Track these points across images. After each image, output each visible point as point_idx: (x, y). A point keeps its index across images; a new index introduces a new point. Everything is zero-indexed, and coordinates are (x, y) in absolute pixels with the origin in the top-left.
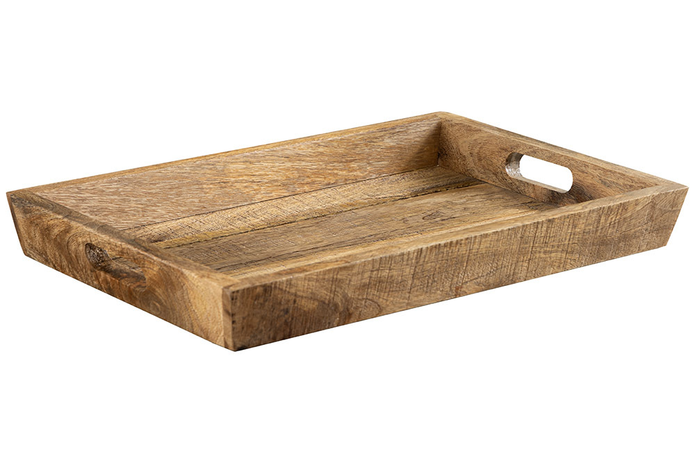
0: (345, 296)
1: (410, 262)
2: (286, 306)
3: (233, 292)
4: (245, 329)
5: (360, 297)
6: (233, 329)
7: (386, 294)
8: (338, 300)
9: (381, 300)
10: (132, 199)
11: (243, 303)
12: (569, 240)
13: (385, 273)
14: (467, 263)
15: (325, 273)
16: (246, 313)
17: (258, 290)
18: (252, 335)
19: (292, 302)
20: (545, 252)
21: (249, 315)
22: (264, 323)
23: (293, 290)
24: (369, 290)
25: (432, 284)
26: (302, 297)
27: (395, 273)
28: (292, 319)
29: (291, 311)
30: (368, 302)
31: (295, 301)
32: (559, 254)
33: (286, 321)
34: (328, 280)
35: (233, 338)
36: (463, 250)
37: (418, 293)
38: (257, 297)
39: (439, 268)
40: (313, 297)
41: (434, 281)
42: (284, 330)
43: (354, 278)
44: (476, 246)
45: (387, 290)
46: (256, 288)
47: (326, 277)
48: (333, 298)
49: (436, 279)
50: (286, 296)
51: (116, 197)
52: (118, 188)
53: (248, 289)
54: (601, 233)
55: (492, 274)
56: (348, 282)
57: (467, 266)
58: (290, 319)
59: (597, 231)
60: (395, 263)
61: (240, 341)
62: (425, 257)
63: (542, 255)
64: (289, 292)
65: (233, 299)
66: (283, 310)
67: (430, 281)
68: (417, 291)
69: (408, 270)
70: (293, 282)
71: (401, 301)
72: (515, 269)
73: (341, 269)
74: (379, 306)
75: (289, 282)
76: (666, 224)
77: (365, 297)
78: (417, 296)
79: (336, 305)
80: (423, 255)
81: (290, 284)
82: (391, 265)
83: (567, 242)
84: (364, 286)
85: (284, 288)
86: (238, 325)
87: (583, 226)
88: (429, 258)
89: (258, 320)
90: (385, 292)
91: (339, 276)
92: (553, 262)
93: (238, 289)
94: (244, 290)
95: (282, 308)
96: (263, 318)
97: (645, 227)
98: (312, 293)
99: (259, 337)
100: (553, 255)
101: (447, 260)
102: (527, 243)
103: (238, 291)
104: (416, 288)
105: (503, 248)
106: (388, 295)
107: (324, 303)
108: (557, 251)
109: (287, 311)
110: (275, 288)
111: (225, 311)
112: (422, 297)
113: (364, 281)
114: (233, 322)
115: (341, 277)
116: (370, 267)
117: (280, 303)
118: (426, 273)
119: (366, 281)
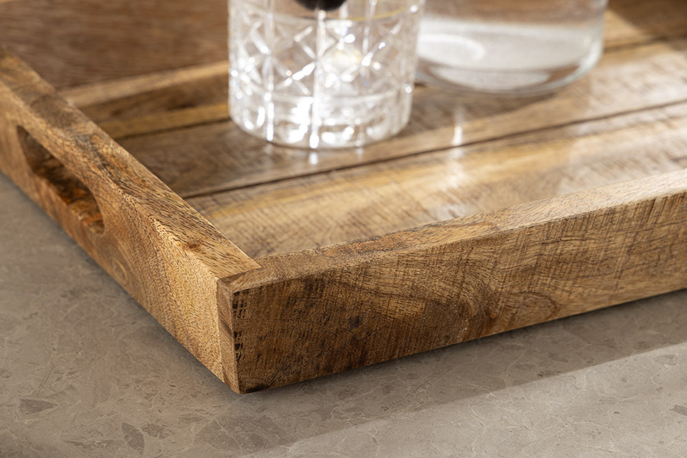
0: (483, 290)
1: (625, 225)
2: (355, 314)
3: (237, 294)
4: (264, 357)
5: (516, 290)
6: (238, 358)
7: (570, 282)
8: (468, 297)
9: (558, 292)
11: (258, 312)
13: (571, 247)
15: (443, 250)
16: (266, 330)
17: (293, 287)
18: (280, 366)
19: (368, 306)
21: (272, 333)
22: (307, 344)
23: (372, 285)
24: (536, 277)
25: (666, 261)
26: (391, 295)
27: (592, 245)
28: (369, 334)
29: (365, 321)
30: (532, 297)
31: (374, 304)
33: (354, 338)
34: (450, 263)
35: (238, 372)
37: (635, 278)
38: (291, 300)
40: (414, 294)
41: (672, 256)
42: (349, 355)
43: (504, 257)
45: (573, 275)
46: (289, 283)
47: (446, 258)
48: (458, 295)
49: (675, 253)
50: (356, 296)
53: (270, 286)
56: (491, 265)
58: (364, 335)
60: (594, 227)
61: (252, 378)
62: (659, 215)
64: (361, 288)
65: (235, 306)
66: (350, 319)
67: (663, 256)
68: (634, 274)
69: (620, 239)
70: (371, 270)
71: (599, 292)
73: (478, 242)
74: (553, 303)
75: (364, 271)
77: (526, 289)
78: (633, 283)
79: (463, 307)
80: (654, 213)
81: (366, 273)
82: (586, 231)
84: (525, 271)
85: (352, 282)
86: (249, 352)
88: (667, 217)
89: (292, 341)
90: (568, 279)
91: (472, 256)
93: (247, 286)
95: (346, 316)
96: (303, 336)
98: (412, 288)
99: (294, 368)
103: (247, 292)
104: (632, 270)
106: (574, 283)
107: (438, 303)
109: (357, 322)
110: (332, 281)
111: (224, 324)
112: (641, 285)
113: (525, 262)
114: (237, 347)
115: (477, 257)
116: (541, 236)
117: (343, 309)
118: (656, 244)
119: (530, 261)
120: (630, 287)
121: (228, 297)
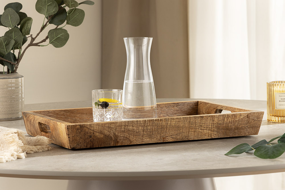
0: (115, 134)
1: (141, 125)
2: (90, 135)
3: (68, 126)
4: (74, 141)
5: (121, 136)
6: (69, 140)
7: (132, 136)
8: (112, 135)
9: (130, 138)
10: (69, 118)
11: (72, 131)
12: (212, 126)
13: (131, 128)
14: (166, 129)
15: (105, 124)
17: (78, 126)
19: (92, 133)
20: (201, 129)
21: (75, 136)
22: (82, 140)
23: (92, 129)
24: (125, 133)
25: (152, 135)
26: (96, 132)
27: (135, 128)
28: (93, 140)
29: (92, 137)
30: (125, 138)
31: (94, 133)
32: (208, 131)
33: (91, 140)
35: (70, 144)
36: (164, 123)
38: (78, 129)
39: (154, 129)
40: (101, 133)
42: (90, 144)
43: (117, 127)
44: (169, 122)
45: (133, 134)
47: (106, 126)
48: (110, 134)
49: (153, 133)
50: (90, 131)
51: (63, 116)
52: (64, 113)
54: (226, 125)
55: (178, 135)
56: (115, 129)
57: (166, 130)
58: (92, 140)
59: (224, 124)
60: (135, 124)
61: (72, 145)
62: (147, 124)
63: (200, 130)
64: (90, 129)
65: (68, 129)
66: (89, 136)
67: (151, 134)
69: (141, 128)
70: (92, 126)
71: (139, 140)
72: (188, 134)
73: (112, 123)
74: (130, 140)
76: (256, 125)
77: (123, 136)
78: (146, 139)
79: (111, 137)
81: (91, 126)
82: (133, 124)
83: (210, 126)
84: (122, 131)
85: (89, 127)
86: (71, 139)
87: (217, 121)
88: (149, 124)
89: (79, 138)
90: (132, 135)
91: (111, 126)
92: (205, 134)
94: (72, 125)
95: (88, 135)
96: (81, 138)
97: (246, 125)
98: (100, 131)
99: (80, 145)
100: (205, 131)
101: (157, 126)
102: (192, 124)
104: (145, 136)
105: (182, 125)
106: (133, 136)
107: (106, 136)
108: (206, 130)
109: (91, 137)
110: (85, 127)
111: (66, 134)
112: (148, 140)
113: (122, 129)
114: (69, 137)
115: (112, 126)
116: (124, 124)
117: (88, 133)
118: (149, 130)
119: (123, 129)
120: (145, 140)
121: (66, 127)
